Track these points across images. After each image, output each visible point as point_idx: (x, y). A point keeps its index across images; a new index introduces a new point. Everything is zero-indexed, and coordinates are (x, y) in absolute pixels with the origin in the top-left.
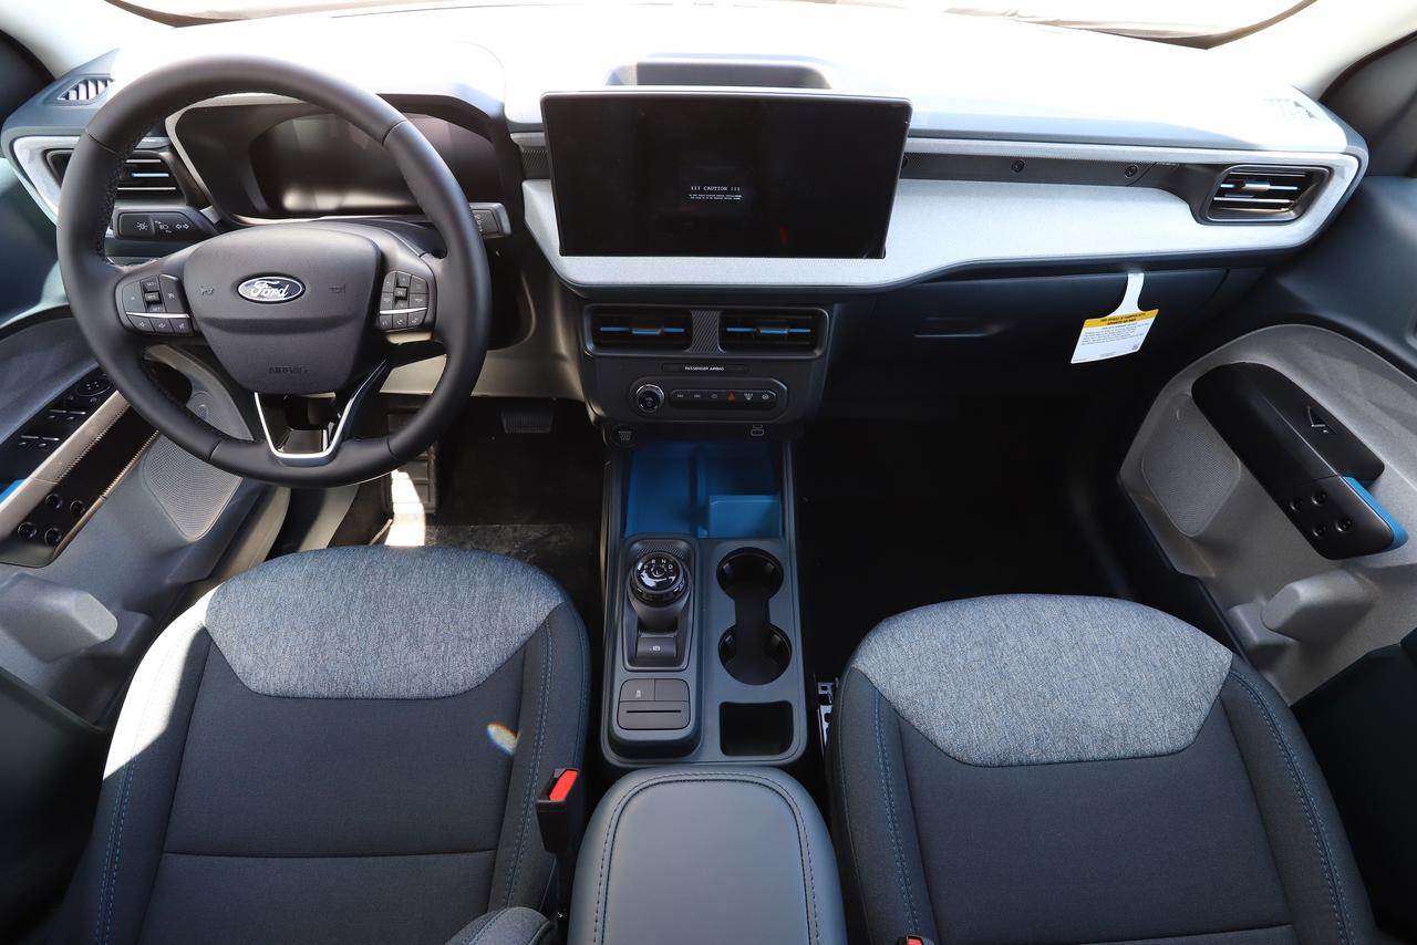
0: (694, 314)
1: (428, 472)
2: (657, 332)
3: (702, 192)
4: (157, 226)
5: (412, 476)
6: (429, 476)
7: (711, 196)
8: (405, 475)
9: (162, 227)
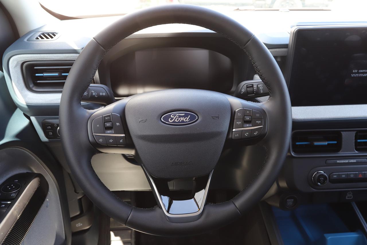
0: (343, 134)
1: (131, 235)
2: (326, 143)
3: (358, 73)
4: (92, 93)
5: (122, 238)
6: (131, 238)
7: (361, 75)
8: (118, 238)
9: (94, 94)
